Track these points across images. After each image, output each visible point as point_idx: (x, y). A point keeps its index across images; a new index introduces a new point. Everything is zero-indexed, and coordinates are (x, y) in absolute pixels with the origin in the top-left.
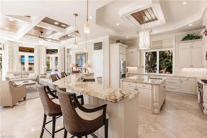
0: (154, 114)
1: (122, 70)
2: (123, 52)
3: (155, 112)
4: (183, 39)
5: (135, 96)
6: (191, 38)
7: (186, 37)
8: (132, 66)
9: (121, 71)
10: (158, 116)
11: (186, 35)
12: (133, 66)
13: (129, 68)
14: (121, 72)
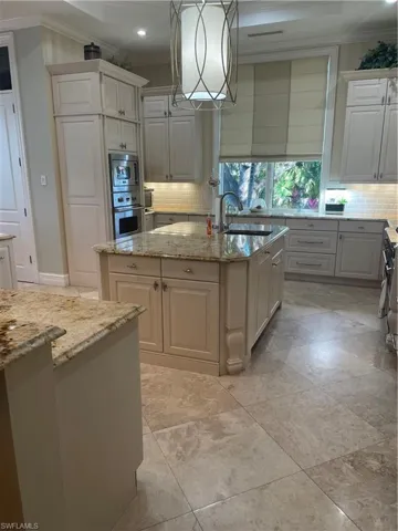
0: (228, 373)
1: (120, 200)
2: (122, 113)
3: (230, 368)
4: (363, 64)
5: (106, 331)
6: (390, 59)
7: (375, 56)
8: (170, 179)
9: (116, 204)
10: (239, 381)
11: (375, 46)
12: (175, 177)
13: (158, 189)
14: (114, 210)
